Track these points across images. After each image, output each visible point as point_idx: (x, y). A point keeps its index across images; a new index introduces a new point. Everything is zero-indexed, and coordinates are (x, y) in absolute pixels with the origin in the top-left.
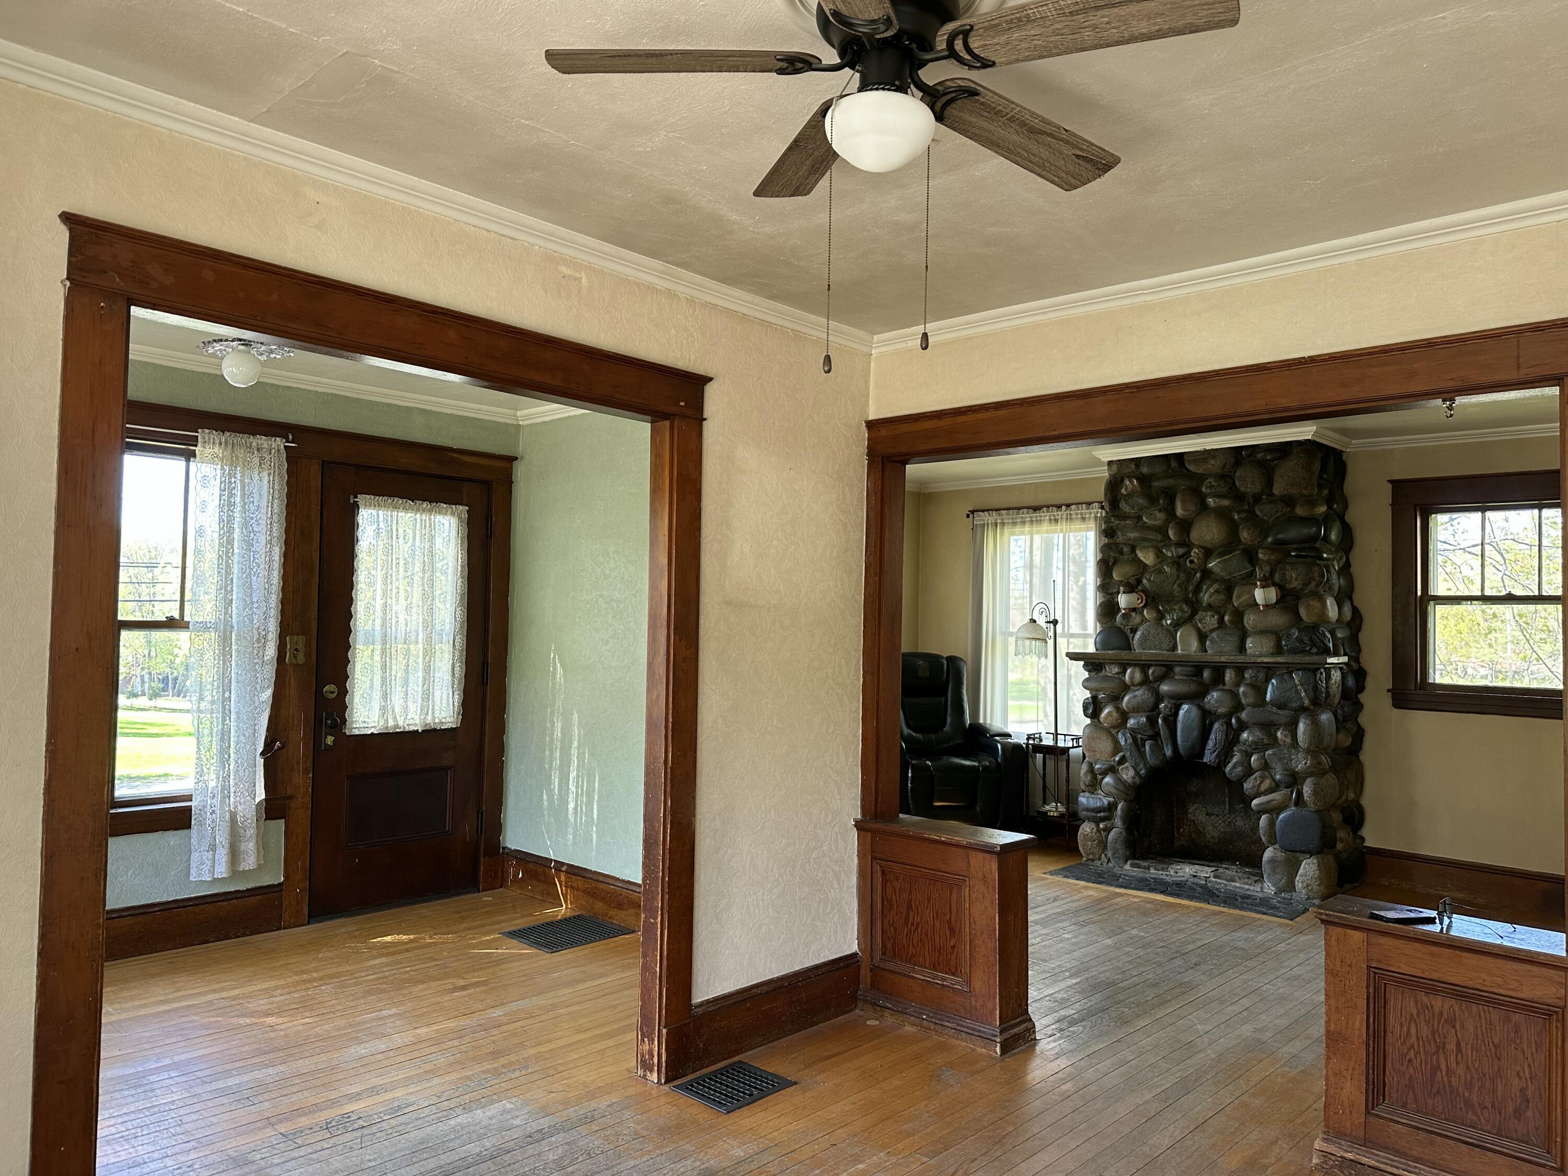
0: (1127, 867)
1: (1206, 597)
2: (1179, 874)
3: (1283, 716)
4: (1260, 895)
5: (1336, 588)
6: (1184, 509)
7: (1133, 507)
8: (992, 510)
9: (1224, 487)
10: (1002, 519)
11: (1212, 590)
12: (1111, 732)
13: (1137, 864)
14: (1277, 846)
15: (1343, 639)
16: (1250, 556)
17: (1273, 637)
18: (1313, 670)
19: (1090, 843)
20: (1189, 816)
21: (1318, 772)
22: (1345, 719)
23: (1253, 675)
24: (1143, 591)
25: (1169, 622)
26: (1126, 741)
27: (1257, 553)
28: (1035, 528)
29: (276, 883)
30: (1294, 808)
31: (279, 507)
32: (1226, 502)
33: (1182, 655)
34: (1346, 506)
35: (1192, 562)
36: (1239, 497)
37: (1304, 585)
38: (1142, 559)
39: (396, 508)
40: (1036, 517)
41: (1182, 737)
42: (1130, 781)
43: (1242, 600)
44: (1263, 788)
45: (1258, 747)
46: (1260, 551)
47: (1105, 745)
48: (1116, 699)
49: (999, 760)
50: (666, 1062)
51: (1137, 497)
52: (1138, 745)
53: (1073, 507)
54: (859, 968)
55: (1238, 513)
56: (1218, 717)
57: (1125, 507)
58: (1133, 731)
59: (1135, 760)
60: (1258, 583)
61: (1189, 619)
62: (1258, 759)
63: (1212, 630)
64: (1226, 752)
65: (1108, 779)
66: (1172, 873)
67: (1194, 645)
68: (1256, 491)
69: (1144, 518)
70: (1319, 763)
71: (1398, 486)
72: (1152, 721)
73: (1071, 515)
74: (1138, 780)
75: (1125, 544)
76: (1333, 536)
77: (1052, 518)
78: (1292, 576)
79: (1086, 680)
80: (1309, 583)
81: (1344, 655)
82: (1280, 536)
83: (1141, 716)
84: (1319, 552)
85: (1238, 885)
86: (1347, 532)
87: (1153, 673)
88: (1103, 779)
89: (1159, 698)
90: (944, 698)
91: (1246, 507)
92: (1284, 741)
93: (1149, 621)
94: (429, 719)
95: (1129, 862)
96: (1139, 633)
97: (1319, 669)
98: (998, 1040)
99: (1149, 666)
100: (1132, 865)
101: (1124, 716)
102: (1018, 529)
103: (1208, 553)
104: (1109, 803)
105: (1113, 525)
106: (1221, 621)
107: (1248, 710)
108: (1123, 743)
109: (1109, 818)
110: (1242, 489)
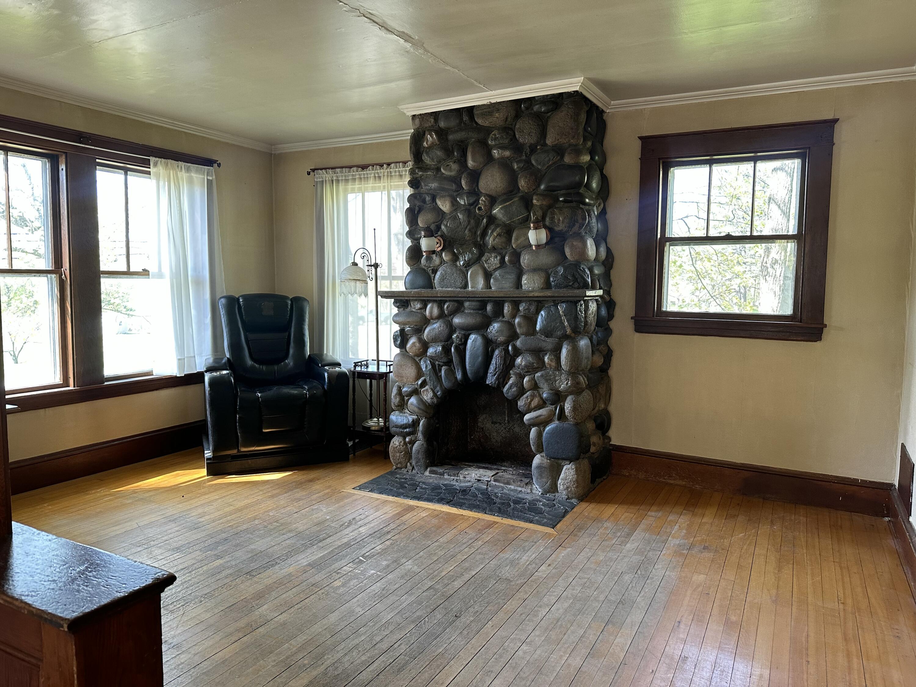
0: (427, 473)
1: (490, 240)
2: (467, 479)
3: (549, 344)
4: (529, 497)
5: (595, 230)
6: (474, 161)
7: (432, 159)
8: (329, 168)
9: (506, 139)
10: (337, 177)
11: (495, 234)
12: (415, 359)
13: (434, 471)
14: (543, 454)
15: (599, 275)
16: (527, 204)
17: (543, 275)
18: (573, 303)
19: (398, 454)
20: (479, 424)
21: (576, 390)
22: (599, 343)
23: (526, 307)
24: (442, 236)
25: (462, 263)
26: (426, 367)
27: (532, 200)
28: (364, 186)
30: (557, 422)
32: (507, 153)
33: (472, 292)
34: (604, 160)
35: (480, 209)
36: (517, 147)
37: (569, 227)
38: (441, 207)
40: (364, 174)
41: (469, 363)
42: (429, 401)
43: (519, 242)
44: (533, 404)
45: (530, 369)
46: (534, 197)
47: (410, 371)
48: (419, 331)
49: (326, 387)
51: (436, 149)
52: (435, 370)
53: (392, 165)
55: (518, 162)
56: (498, 345)
57: (426, 159)
58: (433, 359)
59: (433, 383)
60: (532, 225)
61: (477, 260)
62: (529, 381)
63: (496, 270)
64: (504, 377)
65: (413, 400)
66: (461, 478)
67: (481, 283)
68: (532, 142)
69: (442, 170)
70: (578, 383)
71: (644, 140)
72: (446, 350)
73: (391, 172)
74: (435, 400)
75: (427, 194)
76: (594, 185)
77: (376, 175)
78: (559, 220)
79: (396, 315)
80: (574, 225)
81: (600, 289)
82: (551, 184)
83: (438, 346)
84: (583, 197)
85: (512, 487)
86: (604, 180)
87: (447, 307)
88: (409, 399)
89: (452, 329)
90: (287, 334)
91: (524, 157)
92: (550, 365)
93: (447, 263)
95: (429, 469)
96: (438, 273)
97: (580, 301)
99: (446, 302)
100: (431, 472)
101: (425, 346)
102: (350, 186)
103: (493, 200)
104: (413, 421)
105: (417, 176)
106: (502, 261)
107: (522, 337)
108: (424, 370)
109: (413, 433)
110: (521, 140)
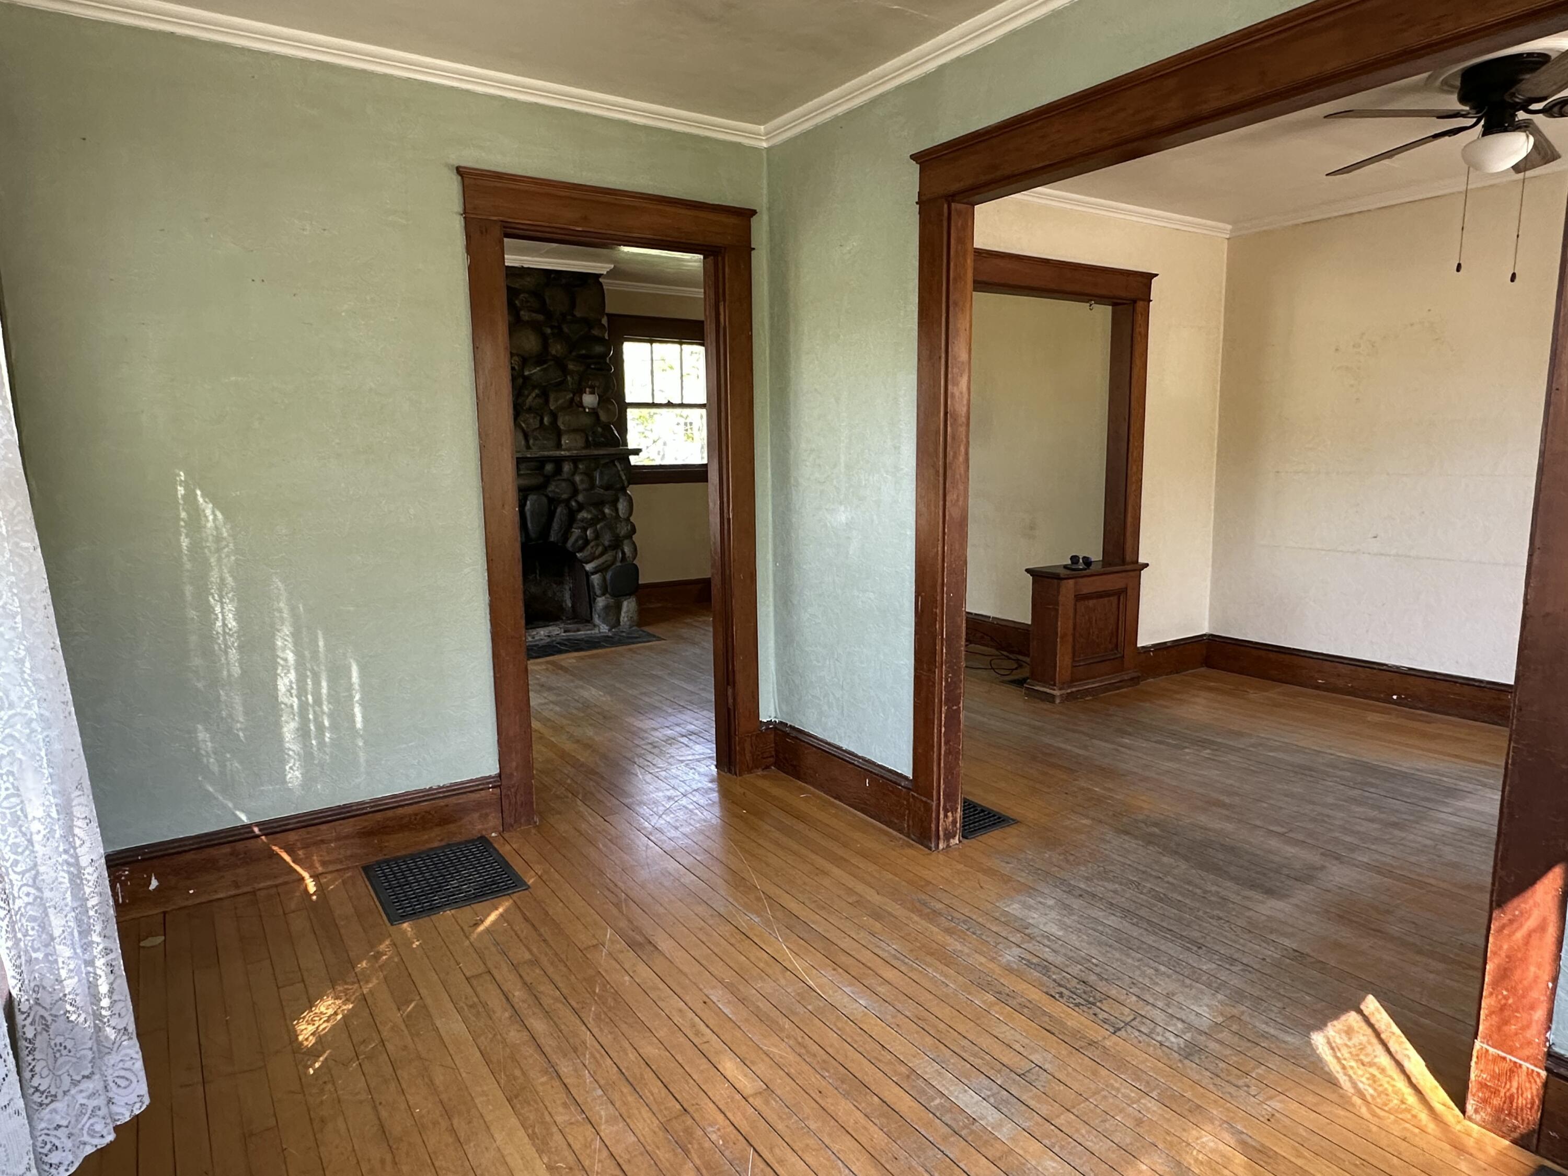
2: (537, 638)
3: (609, 495)
14: (608, 595)
16: (560, 364)
30: (619, 564)
32: (541, 317)
36: (548, 313)
41: (532, 523)
44: (597, 553)
45: (592, 523)
55: (549, 327)
56: (560, 502)
62: (592, 532)
63: (534, 430)
64: (567, 530)
68: (562, 311)
85: (583, 632)
91: (555, 323)
103: (525, 361)
106: (541, 421)
107: (583, 493)
110: (551, 307)
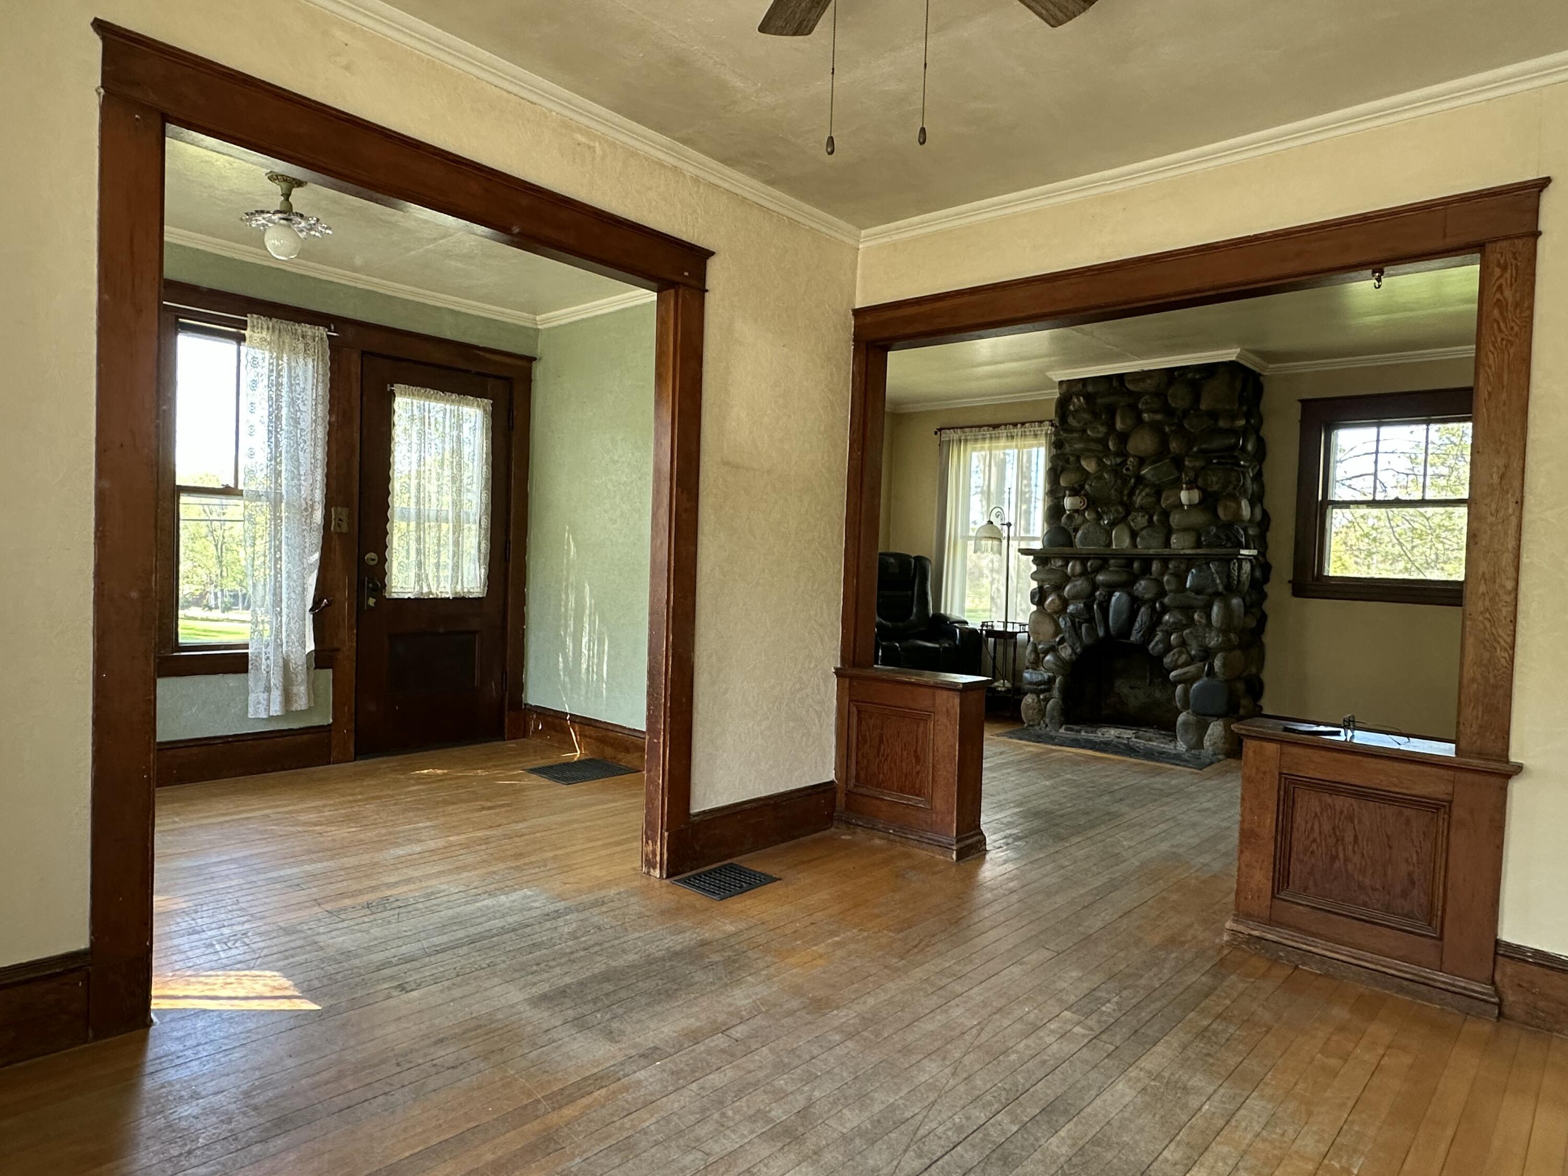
0: (1062, 730)
1: (1138, 500)
2: (1106, 736)
3: (1200, 599)
4: (1174, 752)
5: (1250, 491)
6: (1122, 423)
7: (1079, 422)
8: (957, 428)
9: (1158, 403)
10: (966, 436)
11: (1143, 494)
12: (1053, 617)
13: (1070, 728)
14: (1190, 711)
15: (1253, 536)
16: (1178, 463)
17: (1194, 534)
18: (1226, 561)
19: (1031, 711)
20: (1115, 689)
21: (1226, 647)
22: (1252, 605)
23: (1177, 565)
24: (1085, 495)
25: (1106, 522)
26: (1065, 624)
27: (1184, 461)
28: (994, 444)
29: (326, 724)
30: (1205, 679)
31: (323, 390)
32: (1159, 417)
33: (1116, 550)
34: (1261, 422)
35: (1128, 469)
36: (1169, 411)
37: (1222, 488)
38: (1085, 467)
39: (428, 398)
40: (996, 434)
41: (1113, 619)
42: (1067, 658)
43: (1169, 502)
44: (1180, 662)
45: (1177, 627)
46: (1186, 459)
47: (1048, 628)
48: (1059, 588)
49: (957, 641)
50: (668, 860)
51: (1082, 412)
52: (1075, 628)
53: (1027, 425)
54: (835, 793)
57: (1072, 421)
58: (1072, 615)
59: (1073, 641)
60: (1184, 486)
61: (1123, 520)
63: (1142, 529)
64: (1149, 633)
65: (1049, 658)
66: (1099, 734)
67: (1127, 542)
69: (1089, 432)
70: (1229, 640)
71: (1306, 404)
72: (1088, 607)
73: (1025, 432)
74: (1074, 657)
75: (1071, 455)
76: (1250, 447)
77: (1009, 435)
78: (1212, 481)
79: (1035, 573)
80: (1227, 487)
81: (1255, 548)
82: (1204, 446)
83: (1080, 603)
84: (1237, 459)
86: (1261, 444)
87: (1091, 565)
88: (1044, 657)
89: (1095, 586)
90: (909, 591)
92: (1200, 622)
93: (1089, 521)
94: (459, 588)
95: (1064, 727)
96: (1080, 532)
97: (1233, 559)
98: (954, 848)
99: (1088, 559)
100: (1066, 729)
101: (1065, 603)
102: (979, 445)
103: (1142, 461)
104: (1049, 677)
105: (1061, 438)
106: (1150, 521)
107: (1170, 595)
108: (1063, 626)
109: (1048, 690)
110: (1173, 405)
